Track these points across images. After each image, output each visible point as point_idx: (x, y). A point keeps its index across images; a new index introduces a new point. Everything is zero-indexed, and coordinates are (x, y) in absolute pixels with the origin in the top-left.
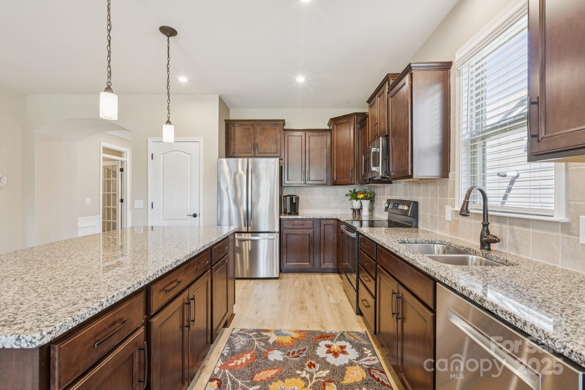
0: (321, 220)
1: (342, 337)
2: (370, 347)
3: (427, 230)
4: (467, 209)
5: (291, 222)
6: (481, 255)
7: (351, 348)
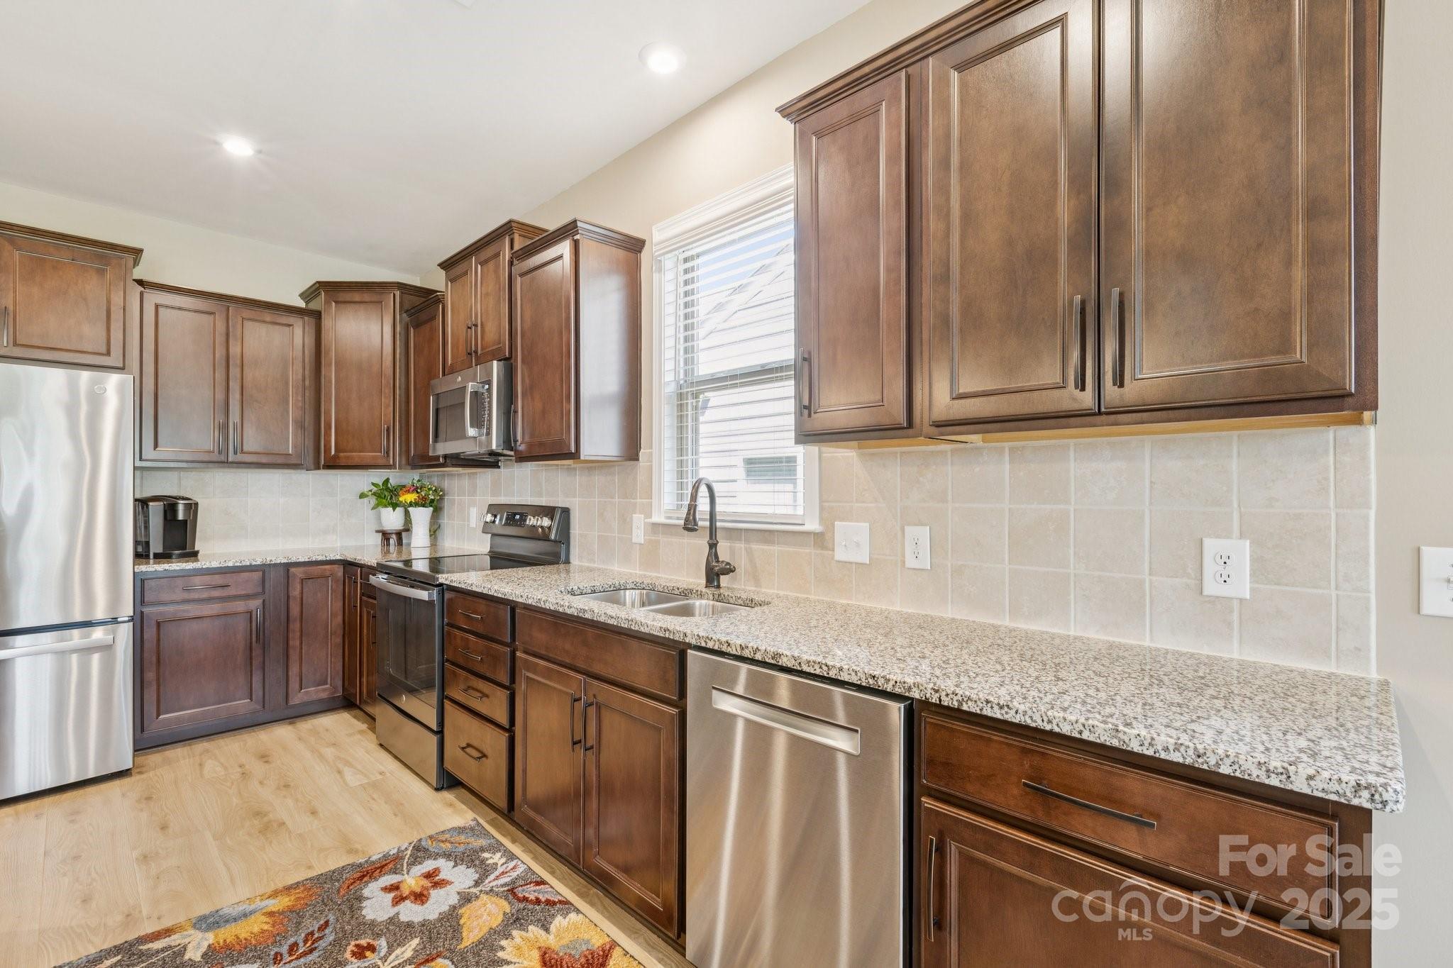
0: (288, 566)
1: (420, 852)
2: (496, 847)
3: (591, 565)
4: (694, 519)
5: (180, 582)
6: (711, 597)
7: (454, 867)
